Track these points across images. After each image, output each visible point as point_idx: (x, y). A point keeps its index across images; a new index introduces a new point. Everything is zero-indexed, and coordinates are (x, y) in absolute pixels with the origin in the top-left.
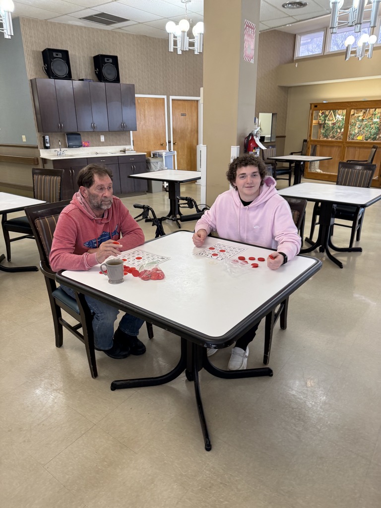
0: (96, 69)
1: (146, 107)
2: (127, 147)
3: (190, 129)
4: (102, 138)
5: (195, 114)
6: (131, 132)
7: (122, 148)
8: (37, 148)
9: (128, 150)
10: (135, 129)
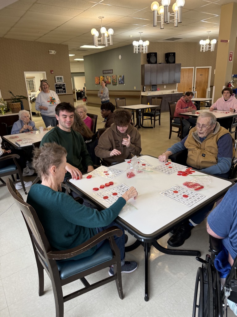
0: (166, 58)
1: (185, 72)
2: (175, 90)
3: (204, 81)
4: (165, 87)
5: (207, 74)
6: (177, 84)
7: (172, 90)
8: (140, 91)
9: (175, 91)
10: (179, 82)
